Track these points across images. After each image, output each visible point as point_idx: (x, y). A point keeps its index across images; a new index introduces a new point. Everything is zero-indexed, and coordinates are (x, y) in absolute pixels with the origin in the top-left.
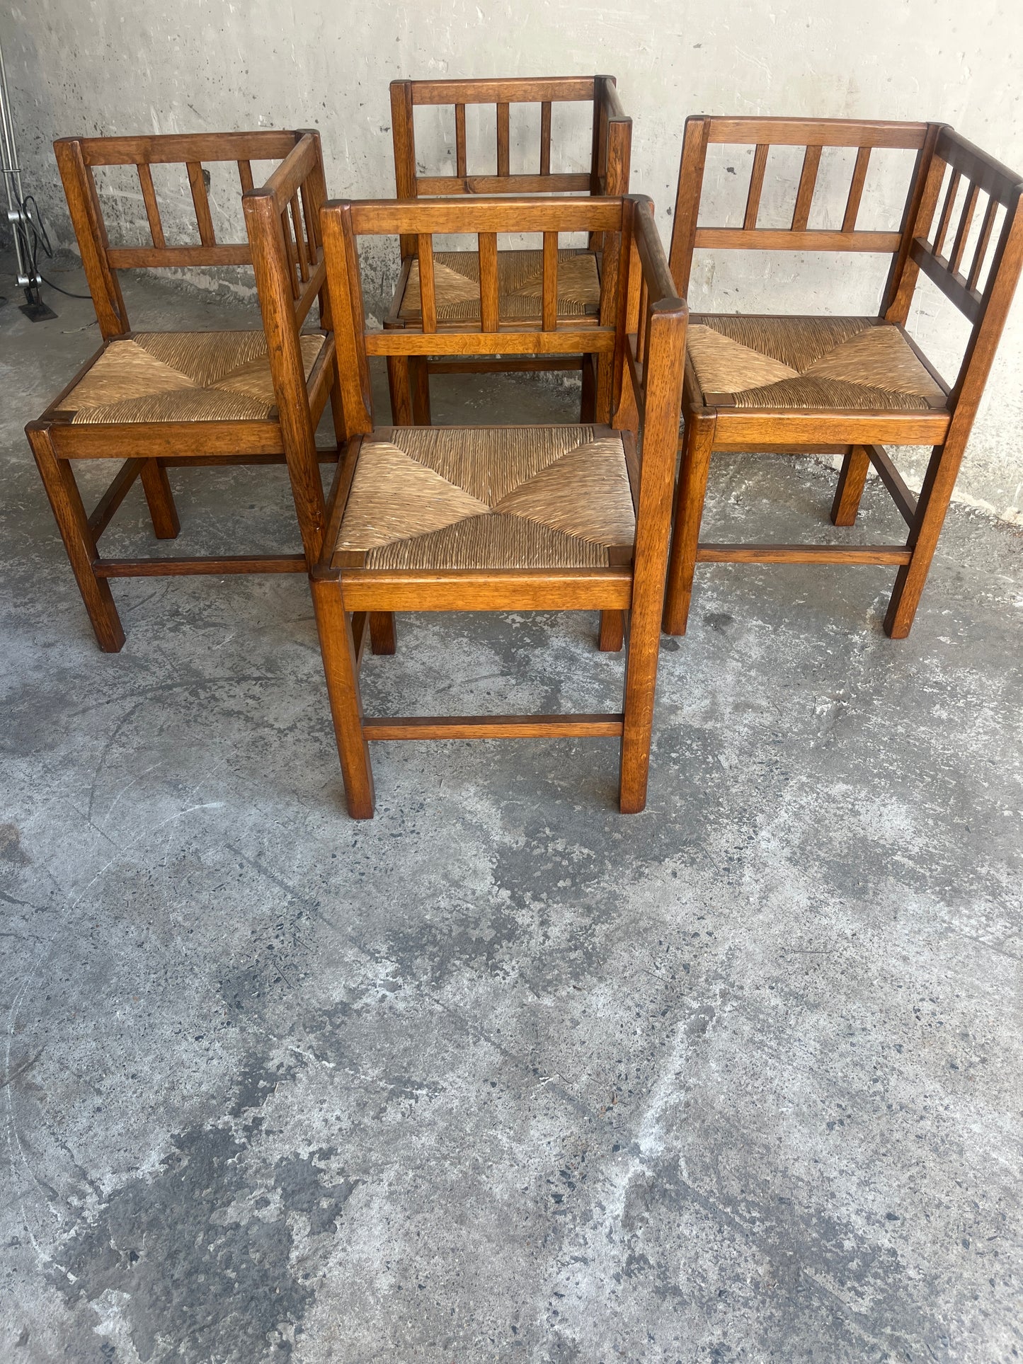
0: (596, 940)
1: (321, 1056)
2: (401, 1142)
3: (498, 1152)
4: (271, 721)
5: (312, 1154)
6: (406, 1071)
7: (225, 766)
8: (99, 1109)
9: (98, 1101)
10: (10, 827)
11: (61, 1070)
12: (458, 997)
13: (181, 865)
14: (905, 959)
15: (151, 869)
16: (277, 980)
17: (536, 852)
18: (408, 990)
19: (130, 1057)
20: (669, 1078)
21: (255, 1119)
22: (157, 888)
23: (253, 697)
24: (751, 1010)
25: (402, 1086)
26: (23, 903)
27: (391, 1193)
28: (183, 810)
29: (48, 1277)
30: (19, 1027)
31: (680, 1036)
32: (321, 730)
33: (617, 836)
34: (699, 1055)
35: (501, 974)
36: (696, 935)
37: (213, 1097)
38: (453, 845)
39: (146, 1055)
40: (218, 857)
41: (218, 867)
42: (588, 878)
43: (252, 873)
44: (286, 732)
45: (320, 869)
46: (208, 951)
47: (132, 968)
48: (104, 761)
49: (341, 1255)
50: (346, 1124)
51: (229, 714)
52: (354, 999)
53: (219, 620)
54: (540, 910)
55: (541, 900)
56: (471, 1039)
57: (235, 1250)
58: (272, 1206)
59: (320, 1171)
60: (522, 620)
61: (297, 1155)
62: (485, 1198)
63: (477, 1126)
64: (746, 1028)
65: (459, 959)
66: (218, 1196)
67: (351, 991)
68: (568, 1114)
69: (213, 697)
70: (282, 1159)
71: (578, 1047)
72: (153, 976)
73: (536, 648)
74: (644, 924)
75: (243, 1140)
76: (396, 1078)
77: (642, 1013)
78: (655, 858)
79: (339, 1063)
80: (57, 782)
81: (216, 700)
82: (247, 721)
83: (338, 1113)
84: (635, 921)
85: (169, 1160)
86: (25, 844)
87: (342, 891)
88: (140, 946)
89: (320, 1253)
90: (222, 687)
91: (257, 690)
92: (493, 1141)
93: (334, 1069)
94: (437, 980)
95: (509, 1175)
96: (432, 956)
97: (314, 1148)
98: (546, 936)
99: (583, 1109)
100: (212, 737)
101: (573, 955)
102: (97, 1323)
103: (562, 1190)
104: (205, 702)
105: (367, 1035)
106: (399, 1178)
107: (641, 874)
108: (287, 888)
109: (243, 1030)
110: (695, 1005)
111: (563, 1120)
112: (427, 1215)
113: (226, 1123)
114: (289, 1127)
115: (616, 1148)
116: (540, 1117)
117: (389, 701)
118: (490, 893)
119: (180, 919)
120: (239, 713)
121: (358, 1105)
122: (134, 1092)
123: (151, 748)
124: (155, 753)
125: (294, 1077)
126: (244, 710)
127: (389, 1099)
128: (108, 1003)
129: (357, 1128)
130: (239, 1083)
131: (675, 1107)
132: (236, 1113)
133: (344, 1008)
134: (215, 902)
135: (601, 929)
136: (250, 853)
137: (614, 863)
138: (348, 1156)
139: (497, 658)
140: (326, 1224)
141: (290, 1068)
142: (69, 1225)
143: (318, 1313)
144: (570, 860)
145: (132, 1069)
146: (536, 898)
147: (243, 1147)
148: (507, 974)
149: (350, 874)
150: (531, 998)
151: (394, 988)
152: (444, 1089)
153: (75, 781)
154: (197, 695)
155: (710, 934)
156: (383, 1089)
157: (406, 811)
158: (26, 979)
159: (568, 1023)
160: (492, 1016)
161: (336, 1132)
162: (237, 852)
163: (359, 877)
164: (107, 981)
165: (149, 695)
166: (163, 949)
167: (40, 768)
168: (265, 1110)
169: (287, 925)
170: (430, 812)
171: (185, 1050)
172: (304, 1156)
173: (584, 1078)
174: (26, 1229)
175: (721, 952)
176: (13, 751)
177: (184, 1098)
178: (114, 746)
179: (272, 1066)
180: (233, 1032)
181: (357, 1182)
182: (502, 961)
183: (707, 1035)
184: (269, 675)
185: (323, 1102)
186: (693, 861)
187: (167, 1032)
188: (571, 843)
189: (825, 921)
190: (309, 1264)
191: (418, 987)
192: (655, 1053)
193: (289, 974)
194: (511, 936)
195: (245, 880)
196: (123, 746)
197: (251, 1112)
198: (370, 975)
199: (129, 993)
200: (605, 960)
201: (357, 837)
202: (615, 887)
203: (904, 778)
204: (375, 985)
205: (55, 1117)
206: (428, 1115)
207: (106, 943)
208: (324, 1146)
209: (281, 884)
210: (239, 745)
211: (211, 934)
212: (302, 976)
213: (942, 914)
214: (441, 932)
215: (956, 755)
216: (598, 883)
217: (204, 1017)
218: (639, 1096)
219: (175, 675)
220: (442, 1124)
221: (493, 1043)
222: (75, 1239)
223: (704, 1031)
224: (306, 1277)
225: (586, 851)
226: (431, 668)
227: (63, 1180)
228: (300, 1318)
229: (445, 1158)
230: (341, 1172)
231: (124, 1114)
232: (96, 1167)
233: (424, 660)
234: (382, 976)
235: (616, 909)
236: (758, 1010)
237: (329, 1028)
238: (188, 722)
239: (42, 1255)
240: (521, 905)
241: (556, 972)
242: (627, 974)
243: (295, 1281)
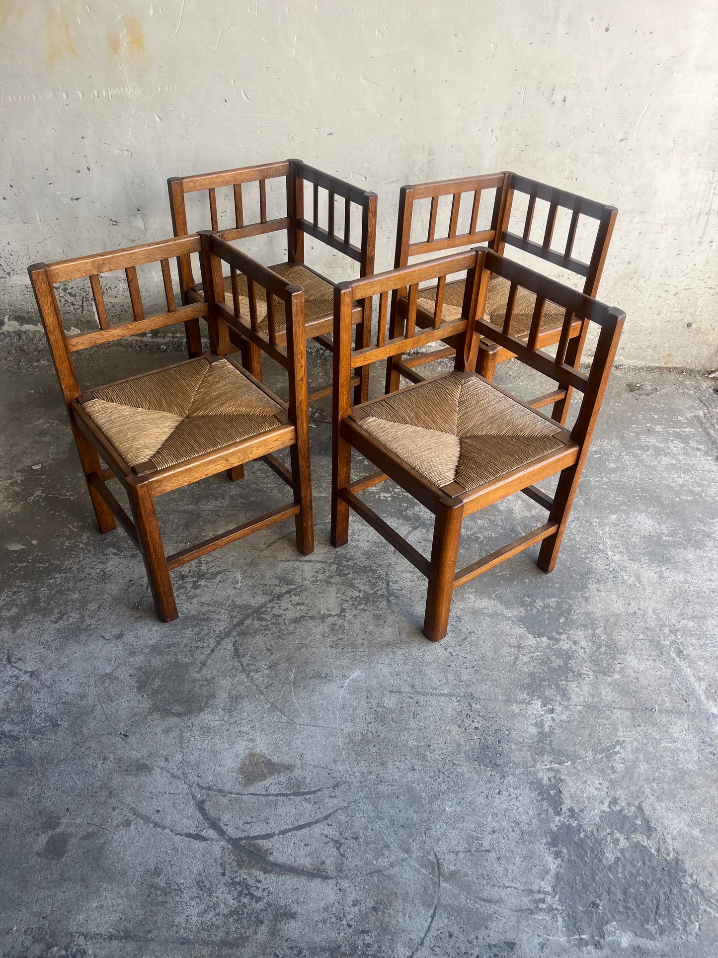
0: (603, 638)
1: (561, 763)
2: (636, 775)
3: (674, 752)
4: (327, 613)
5: (609, 806)
6: (601, 744)
7: (333, 650)
8: (499, 859)
9: (493, 855)
10: (252, 755)
11: (457, 855)
12: (582, 698)
13: (380, 716)
14: (710, 580)
15: (367, 728)
16: (499, 742)
17: (535, 611)
18: (558, 709)
19: (480, 825)
20: (692, 679)
21: (569, 810)
22: (383, 736)
23: (299, 604)
24: (686, 632)
25: (609, 752)
26: (320, 790)
27: (657, 797)
28: (342, 687)
29: (575, 945)
30: (408, 851)
31: (677, 659)
32: (360, 604)
33: (557, 585)
34: (692, 664)
35: (585, 676)
36: (635, 613)
37: (539, 814)
38: (496, 629)
39: (487, 818)
40: (393, 700)
41: (400, 706)
42: (569, 611)
43: (421, 699)
44: (342, 614)
45: (451, 677)
46: (449, 749)
47: (424, 783)
48: (257, 686)
49: (669, 836)
50: (606, 784)
51: (297, 620)
52: (542, 727)
53: (218, 569)
54: (567, 638)
55: (562, 633)
56: (608, 713)
57: (629, 867)
58: (621, 840)
59: (621, 811)
60: (389, 495)
61: (604, 812)
62: (689, 773)
63: (654, 747)
64: (694, 641)
65: (562, 680)
66: (596, 853)
67: (536, 725)
68: (678, 718)
69: (275, 615)
70: (601, 818)
71: (650, 688)
72: (440, 780)
73: (413, 507)
74: (612, 619)
75: (576, 822)
76: (600, 750)
77: (655, 658)
78: (583, 587)
79: (571, 760)
80: (245, 714)
81: (280, 616)
82: (314, 620)
83: (597, 782)
84: (608, 620)
85: (557, 855)
86: (275, 759)
87: (475, 681)
88: (414, 770)
89: (661, 842)
90: (273, 607)
91: (295, 599)
92: (666, 749)
93: (572, 764)
94: (564, 695)
95: (688, 758)
96: (550, 686)
97: (606, 804)
98: (582, 648)
99: (681, 713)
100: (306, 639)
101: (603, 650)
102: (619, 943)
103: (710, 749)
104: (274, 621)
105: (567, 740)
106: (652, 789)
107: (586, 597)
108: (447, 695)
109: (514, 775)
110: (668, 643)
111: (679, 722)
112: (680, 796)
113: (559, 821)
114: (586, 802)
115: (708, 719)
116: (671, 727)
117: (376, 570)
118: (538, 643)
119: (415, 743)
120: (303, 617)
121: (601, 772)
122: (504, 839)
123: (277, 664)
124: (283, 666)
125: (561, 780)
126: (303, 614)
127: (609, 761)
128: (435, 807)
129: (613, 783)
130: (542, 800)
131: (707, 689)
132: (558, 813)
133: (542, 733)
134: (421, 724)
135: (599, 631)
136: (408, 689)
137: (570, 598)
138: (623, 796)
139: (401, 521)
140: (649, 829)
141: (555, 777)
142: (554, 917)
143: (688, 864)
144: (552, 607)
145: (489, 830)
146: (559, 634)
147: (580, 826)
148: (587, 675)
149: (468, 670)
150: (609, 680)
151: (552, 711)
152: (624, 741)
153: (256, 706)
154: (263, 619)
155: (639, 609)
156: (602, 758)
157: (454, 624)
158: (377, 826)
159: (634, 681)
160: (604, 697)
161: (607, 790)
162: (400, 692)
163: (474, 669)
164: (421, 797)
165: (234, 633)
166: (427, 763)
167: (223, 712)
168: (568, 803)
169: (471, 713)
170: (466, 618)
171: (500, 803)
172: (608, 810)
173: (666, 699)
174: (539, 936)
175: (650, 613)
176: (190, 712)
177: (528, 824)
178: (252, 674)
179: (545, 781)
180: (510, 779)
181: (639, 804)
182: (579, 671)
183: (685, 652)
184: (293, 587)
185: (586, 782)
186: (599, 581)
187: (481, 800)
188: (543, 600)
189: (670, 580)
190: (662, 849)
191: (560, 703)
192: (677, 671)
193: (500, 734)
194: (569, 657)
195: (422, 703)
196: (257, 671)
197: (564, 808)
198: (535, 712)
199: (438, 795)
200: (616, 644)
201: (448, 650)
202: (583, 610)
203: (629, 501)
204: (542, 715)
205: (484, 878)
206: (631, 756)
207: (394, 780)
208: (609, 799)
209: (442, 695)
210: (326, 635)
211: (441, 741)
212: (507, 732)
213: (702, 554)
214: (540, 673)
215: (635, 482)
216: (575, 612)
217: (489, 781)
218: (692, 692)
219: (235, 614)
220: (641, 756)
221: (619, 708)
222: (564, 921)
223: (681, 651)
224: (668, 855)
225: (553, 600)
226: (375, 542)
227: (526, 901)
228: (685, 871)
229: (658, 768)
230: (629, 805)
231: (512, 852)
232: (531, 884)
233: (366, 538)
234: (540, 709)
235: (595, 620)
236: (690, 631)
237: (548, 748)
238: (279, 637)
239: (561, 939)
240: (558, 641)
241: (605, 662)
242: (631, 645)
243: (666, 860)
